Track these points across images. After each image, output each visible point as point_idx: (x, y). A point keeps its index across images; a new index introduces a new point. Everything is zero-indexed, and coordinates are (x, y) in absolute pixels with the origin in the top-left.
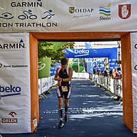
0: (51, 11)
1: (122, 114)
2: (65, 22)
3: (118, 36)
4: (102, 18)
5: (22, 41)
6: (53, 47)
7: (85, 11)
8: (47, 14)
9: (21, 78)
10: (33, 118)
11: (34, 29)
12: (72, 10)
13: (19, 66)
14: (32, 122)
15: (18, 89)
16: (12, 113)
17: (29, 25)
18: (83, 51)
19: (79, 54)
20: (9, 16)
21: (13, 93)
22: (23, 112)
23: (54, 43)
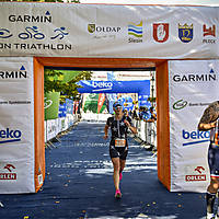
0: (63, 29)
1: (156, 168)
2: (81, 44)
3: (153, 65)
4: (131, 41)
5: (23, 68)
6: (64, 77)
7: (109, 29)
8: (58, 32)
9: (21, 119)
10: (37, 173)
11: (39, 52)
12: (92, 28)
13: (19, 103)
14: (36, 178)
15: (17, 134)
16: (8, 166)
18: (104, 85)
19: (98, 88)
20: (6, 34)
21: (10, 138)
22: (24, 165)
23: (65, 72)
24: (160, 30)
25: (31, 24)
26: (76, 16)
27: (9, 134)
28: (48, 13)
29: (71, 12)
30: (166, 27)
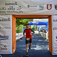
5: (9, 18)
6: (24, 21)
8: (19, 8)
12: (29, 6)
13: (8, 28)
16: (5, 46)
17: (12, 12)
18: (36, 23)
20: (4, 9)
24: (49, 6)
25: (11, 6)
26: (24, 3)
27: (5, 37)
30: (51, 5)
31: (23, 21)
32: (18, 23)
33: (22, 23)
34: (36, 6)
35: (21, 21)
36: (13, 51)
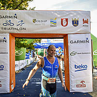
0: (22, 21)
2: (30, 28)
4: (51, 26)
5: (5, 38)
7: (42, 21)
9: (4, 60)
10: (11, 84)
11: (12, 31)
12: (34, 21)
13: (3, 53)
14: (10, 86)
15: (2, 67)
17: (9, 29)
19: (43, 46)
22: (5, 80)
24: (64, 21)
25: (8, 19)
28: (16, 15)
29: (26, 14)
31: (26, 42)
32: (19, 46)
33: (24, 46)
34: (46, 21)
35: (22, 42)
36: (10, 89)
